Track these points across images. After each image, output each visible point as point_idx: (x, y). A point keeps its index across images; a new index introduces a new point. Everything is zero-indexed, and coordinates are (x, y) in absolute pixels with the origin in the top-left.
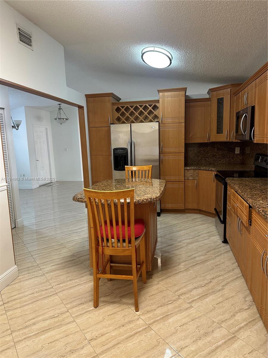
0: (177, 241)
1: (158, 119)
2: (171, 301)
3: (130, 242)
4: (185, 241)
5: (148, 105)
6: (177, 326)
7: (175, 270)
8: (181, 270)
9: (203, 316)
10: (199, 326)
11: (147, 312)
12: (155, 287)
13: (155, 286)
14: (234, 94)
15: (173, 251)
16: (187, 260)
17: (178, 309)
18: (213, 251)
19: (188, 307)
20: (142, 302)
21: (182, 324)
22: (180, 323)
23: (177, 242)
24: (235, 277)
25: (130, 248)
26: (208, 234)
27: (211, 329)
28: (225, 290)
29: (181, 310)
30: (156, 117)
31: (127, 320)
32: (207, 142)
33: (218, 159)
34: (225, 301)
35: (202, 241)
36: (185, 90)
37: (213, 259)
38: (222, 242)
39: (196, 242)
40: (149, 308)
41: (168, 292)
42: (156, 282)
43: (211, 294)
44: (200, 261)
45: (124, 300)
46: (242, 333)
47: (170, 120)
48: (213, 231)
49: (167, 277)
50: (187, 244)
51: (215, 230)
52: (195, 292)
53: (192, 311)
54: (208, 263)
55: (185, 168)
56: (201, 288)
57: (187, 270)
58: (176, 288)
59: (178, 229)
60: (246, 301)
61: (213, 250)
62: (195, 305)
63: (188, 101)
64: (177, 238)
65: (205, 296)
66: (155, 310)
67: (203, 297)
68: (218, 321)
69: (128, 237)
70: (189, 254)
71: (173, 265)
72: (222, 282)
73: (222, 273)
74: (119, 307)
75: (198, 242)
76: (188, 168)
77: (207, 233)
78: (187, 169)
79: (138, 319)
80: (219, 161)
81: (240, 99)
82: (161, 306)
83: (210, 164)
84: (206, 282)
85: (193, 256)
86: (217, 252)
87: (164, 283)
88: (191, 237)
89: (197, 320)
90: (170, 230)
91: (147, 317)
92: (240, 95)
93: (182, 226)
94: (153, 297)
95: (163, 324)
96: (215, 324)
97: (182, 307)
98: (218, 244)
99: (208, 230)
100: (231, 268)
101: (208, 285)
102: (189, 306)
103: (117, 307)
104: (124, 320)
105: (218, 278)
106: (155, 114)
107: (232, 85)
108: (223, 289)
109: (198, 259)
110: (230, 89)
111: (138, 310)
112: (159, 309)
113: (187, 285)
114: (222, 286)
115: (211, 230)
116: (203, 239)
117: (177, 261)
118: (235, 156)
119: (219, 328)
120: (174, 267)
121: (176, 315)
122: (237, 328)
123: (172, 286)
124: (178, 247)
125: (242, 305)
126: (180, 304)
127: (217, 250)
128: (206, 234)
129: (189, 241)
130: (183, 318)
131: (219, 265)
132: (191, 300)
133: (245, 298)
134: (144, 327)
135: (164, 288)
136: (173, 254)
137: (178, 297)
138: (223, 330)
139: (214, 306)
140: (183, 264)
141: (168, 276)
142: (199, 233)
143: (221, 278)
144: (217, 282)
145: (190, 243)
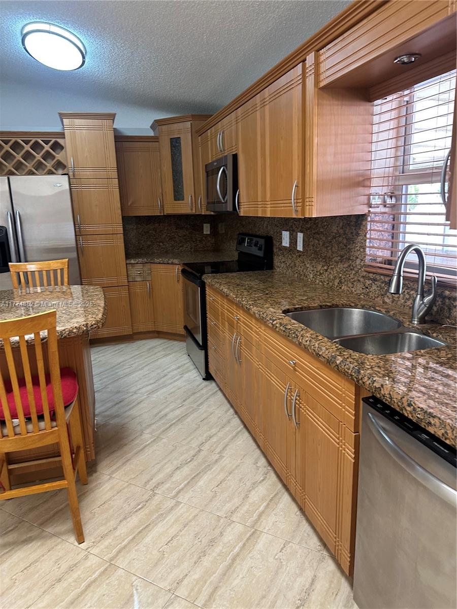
0: (130, 392)
1: (66, 170)
2: (141, 503)
3: (53, 417)
4: (144, 390)
5: (42, 140)
6: (161, 545)
7: (136, 445)
8: (148, 443)
9: (201, 513)
10: (198, 533)
11: (102, 537)
12: (106, 487)
13: (107, 485)
14: (197, 132)
15: (126, 411)
16: (153, 422)
17: (157, 515)
18: (192, 397)
19: (172, 505)
20: (87, 522)
21: (170, 539)
22: (166, 538)
23: (131, 394)
24: (234, 433)
25: (56, 428)
26: (179, 370)
27: (217, 531)
28: (225, 458)
29: (162, 514)
30: (60, 165)
31: (64, 566)
32: (159, 215)
33: (179, 244)
34: (229, 478)
35: (171, 383)
36: (112, 117)
37: (195, 410)
38: (204, 379)
39: (162, 388)
40: (103, 530)
41: (132, 488)
42: (106, 477)
43: (204, 471)
44: (174, 419)
45: (50, 530)
46: (265, 521)
47: (88, 173)
48: (185, 364)
49: (124, 461)
50: (149, 394)
51: (188, 361)
52: (178, 476)
53: (181, 510)
54: (189, 420)
55: (128, 262)
56: (187, 465)
57: (157, 439)
58: (145, 478)
59: (128, 370)
60: (258, 468)
61: (191, 395)
62: (184, 498)
63: (120, 139)
64: (129, 387)
65: (196, 478)
66: (115, 529)
67: (194, 480)
68: (224, 513)
69: (50, 409)
70: (155, 411)
71: (131, 438)
72: (217, 447)
73: (214, 431)
74: (42, 545)
75: (166, 386)
76: (132, 261)
77: (176, 369)
78: (131, 264)
79: (86, 557)
80: (181, 246)
81: (209, 142)
82: (125, 518)
83: (167, 252)
84: (192, 452)
85: (163, 413)
86: (198, 397)
87: (121, 474)
88: (152, 381)
89: (193, 523)
90: (113, 375)
91: (102, 547)
92: (209, 134)
93: (132, 364)
94: (106, 506)
95: (135, 551)
96: (222, 521)
97: (162, 509)
98: (197, 383)
99: (178, 363)
100: (225, 420)
101: (197, 458)
102: (175, 503)
103: (39, 547)
104: (60, 568)
105: (209, 441)
106: (58, 160)
107: (193, 116)
108: (221, 457)
109: (171, 416)
110: (189, 123)
111: (84, 539)
112: (122, 525)
113: (163, 466)
114: (218, 454)
115: (183, 363)
116: (172, 381)
117: (135, 428)
118: (204, 238)
119: (229, 525)
120: (132, 440)
121: (156, 527)
122: (255, 516)
123: (137, 476)
124: (134, 402)
125: (255, 476)
126: (158, 504)
127: (198, 395)
128: (175, 371)
129: (150, 387)
130: (169, 528)
131: (207, 418)
132: (174, 492)
133: (256, 463)
134: (102, 569)
135: (123, 483)
136: (128, 417)
137: (151, 492)
138: (237, 526)
139: (213, 490)
140: (148, 431)
141: (126, 459)
142: (164, 371)
143: (214, 439)
144: (209, 448)
145: (153, 392)
